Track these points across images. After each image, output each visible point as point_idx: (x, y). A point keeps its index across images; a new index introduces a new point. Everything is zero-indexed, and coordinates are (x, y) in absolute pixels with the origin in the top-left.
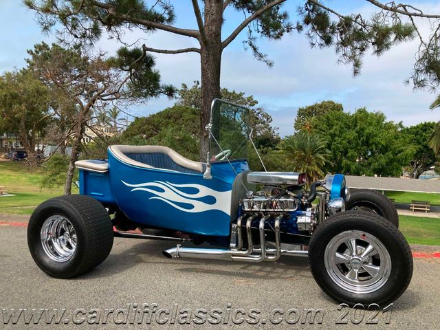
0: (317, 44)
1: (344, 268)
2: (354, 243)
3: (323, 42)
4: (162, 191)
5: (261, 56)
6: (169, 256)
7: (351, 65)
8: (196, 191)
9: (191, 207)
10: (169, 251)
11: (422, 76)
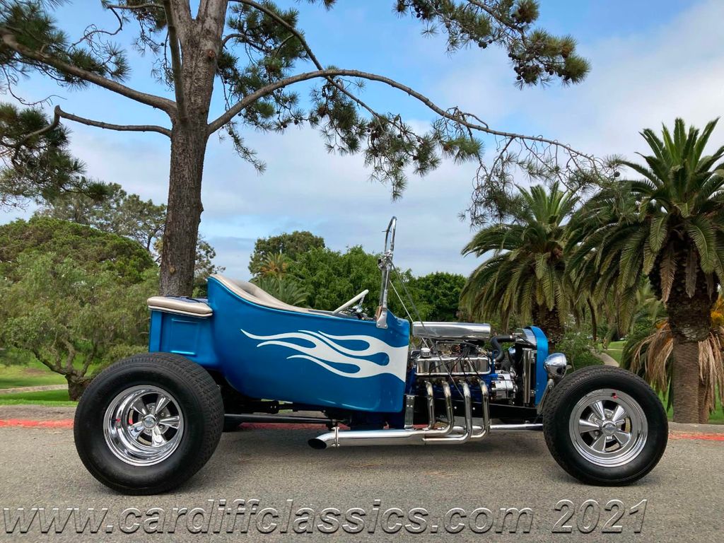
0: (336, 148)
1: (588, 439)
2: (600, 405)
3: (345, 146)
4: (311, 345)
5: (246, 152)
6: (322, 445)
7: (389, 184)
8: (365, 345)
9: (355, 369)
10: (323, 438)
11: (481, 210)
